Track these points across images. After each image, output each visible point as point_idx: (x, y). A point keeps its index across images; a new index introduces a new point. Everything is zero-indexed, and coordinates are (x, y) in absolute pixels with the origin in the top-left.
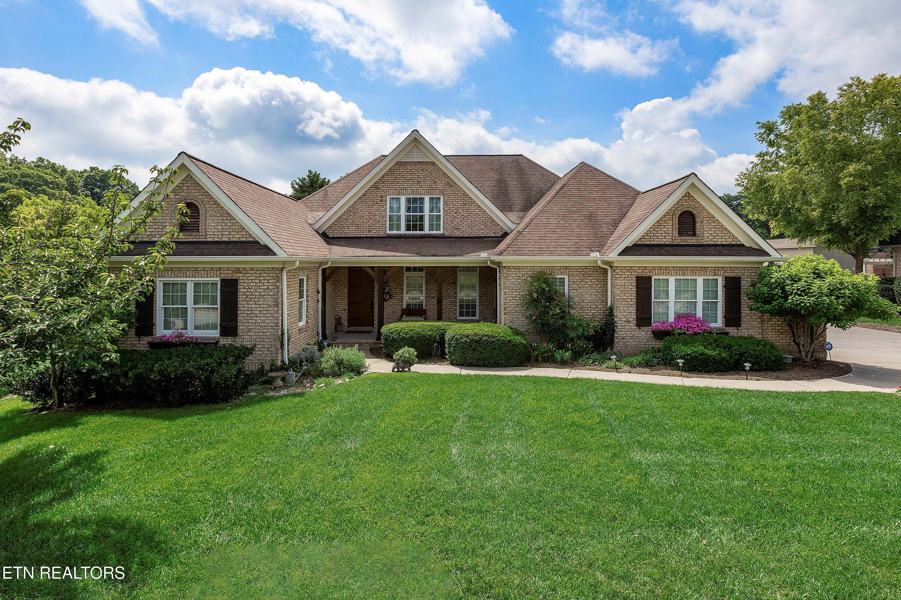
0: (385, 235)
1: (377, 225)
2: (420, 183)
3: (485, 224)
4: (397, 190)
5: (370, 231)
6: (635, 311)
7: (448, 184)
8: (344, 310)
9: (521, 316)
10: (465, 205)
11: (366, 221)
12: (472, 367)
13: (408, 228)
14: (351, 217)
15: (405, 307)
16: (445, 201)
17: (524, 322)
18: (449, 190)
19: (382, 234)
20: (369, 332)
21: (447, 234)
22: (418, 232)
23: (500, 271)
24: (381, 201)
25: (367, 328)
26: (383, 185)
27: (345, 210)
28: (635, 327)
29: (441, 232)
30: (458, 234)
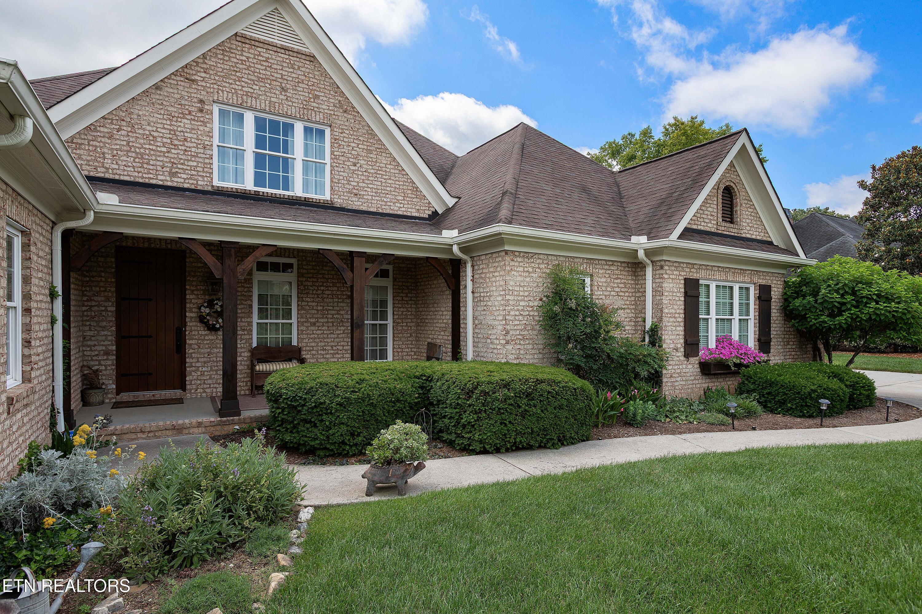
0: (210, 189)
1: (191, 163)
2: (286, 91)
3: (404, 193)
4: (236, 93)
5: (173, 174)
6: (683, 333)
7: (341, 107)
8: (107, 353)
9: (531, 347)
10: (370, 152)
11: (164, 149)
12: (519, 453)
13: (259, 179)
14: (123, 133)
15: (255, 345)
16: (335, 140)
17: (536, 356)
18: (341, 119)
19: (202, 184)
20: (180, 401)
21: (339, 202)
22: (280, 192)
23: (473, 266)
24: (201, 111)
25: (171, 391)
26: (203, 75)
27: (104, 112)
28: (682, 358)
29: (327, 196)
30: (357, 204)
